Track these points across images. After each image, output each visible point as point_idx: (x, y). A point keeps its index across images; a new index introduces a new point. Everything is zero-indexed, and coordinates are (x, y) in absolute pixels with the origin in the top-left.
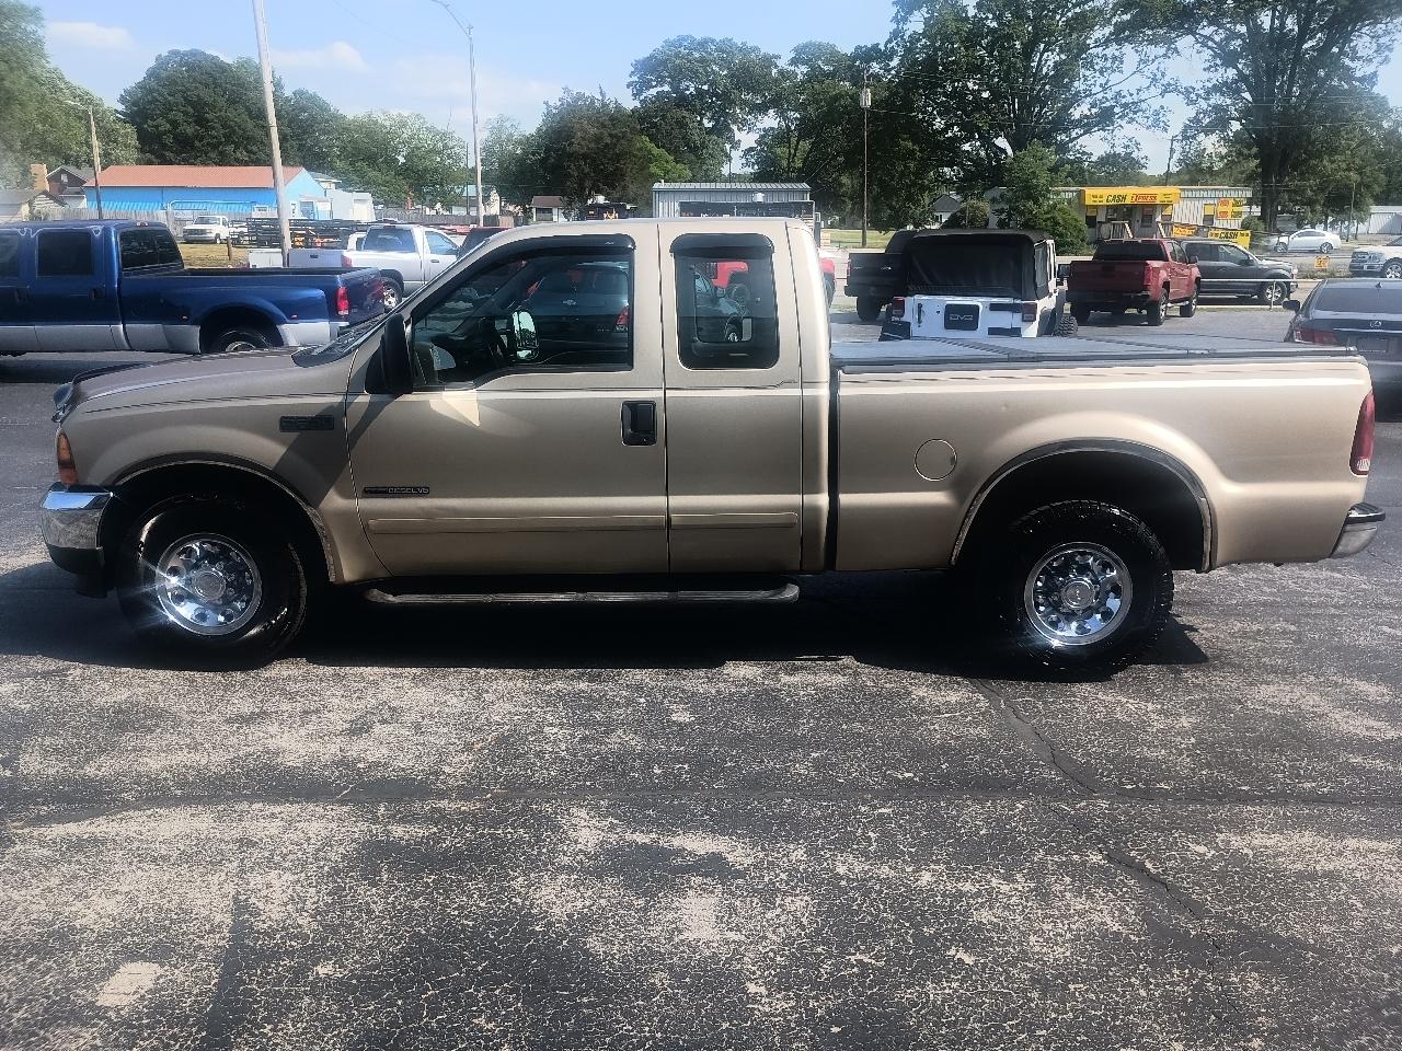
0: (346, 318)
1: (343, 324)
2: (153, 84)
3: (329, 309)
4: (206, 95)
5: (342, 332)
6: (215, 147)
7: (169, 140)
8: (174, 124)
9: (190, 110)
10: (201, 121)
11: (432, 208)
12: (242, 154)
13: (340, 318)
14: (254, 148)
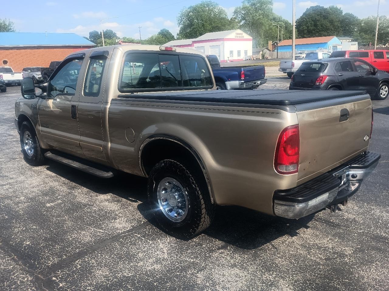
0: (243, 80)
1: (243, 82)
2: (304, 17)
3: (238, 78)
4: (318, 18)
5: (242, 84)
6: (318, 32)
7: (306, 32)
8: (308, 27)
9: (313, 23)
10: (316, 25)
11: (385, 45)
12: (326, 33)
13: (242, 80)
14: (329, 32)
